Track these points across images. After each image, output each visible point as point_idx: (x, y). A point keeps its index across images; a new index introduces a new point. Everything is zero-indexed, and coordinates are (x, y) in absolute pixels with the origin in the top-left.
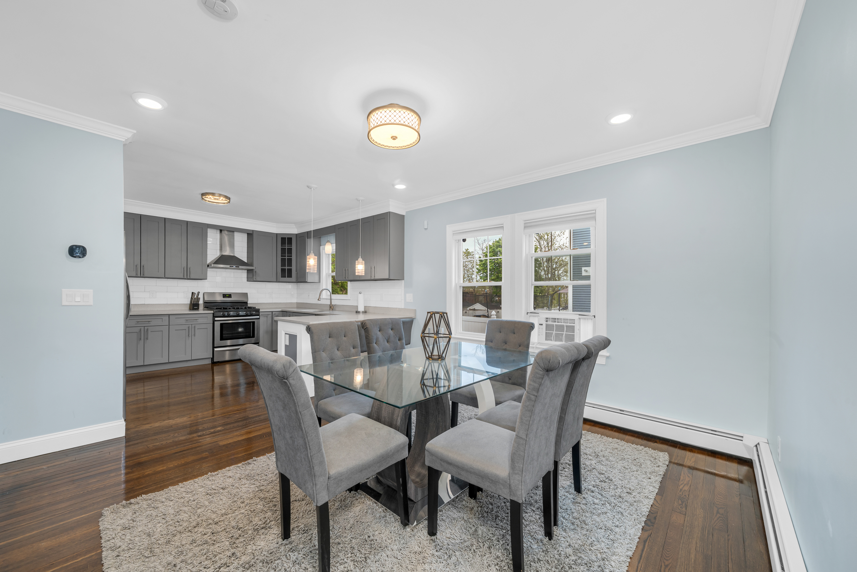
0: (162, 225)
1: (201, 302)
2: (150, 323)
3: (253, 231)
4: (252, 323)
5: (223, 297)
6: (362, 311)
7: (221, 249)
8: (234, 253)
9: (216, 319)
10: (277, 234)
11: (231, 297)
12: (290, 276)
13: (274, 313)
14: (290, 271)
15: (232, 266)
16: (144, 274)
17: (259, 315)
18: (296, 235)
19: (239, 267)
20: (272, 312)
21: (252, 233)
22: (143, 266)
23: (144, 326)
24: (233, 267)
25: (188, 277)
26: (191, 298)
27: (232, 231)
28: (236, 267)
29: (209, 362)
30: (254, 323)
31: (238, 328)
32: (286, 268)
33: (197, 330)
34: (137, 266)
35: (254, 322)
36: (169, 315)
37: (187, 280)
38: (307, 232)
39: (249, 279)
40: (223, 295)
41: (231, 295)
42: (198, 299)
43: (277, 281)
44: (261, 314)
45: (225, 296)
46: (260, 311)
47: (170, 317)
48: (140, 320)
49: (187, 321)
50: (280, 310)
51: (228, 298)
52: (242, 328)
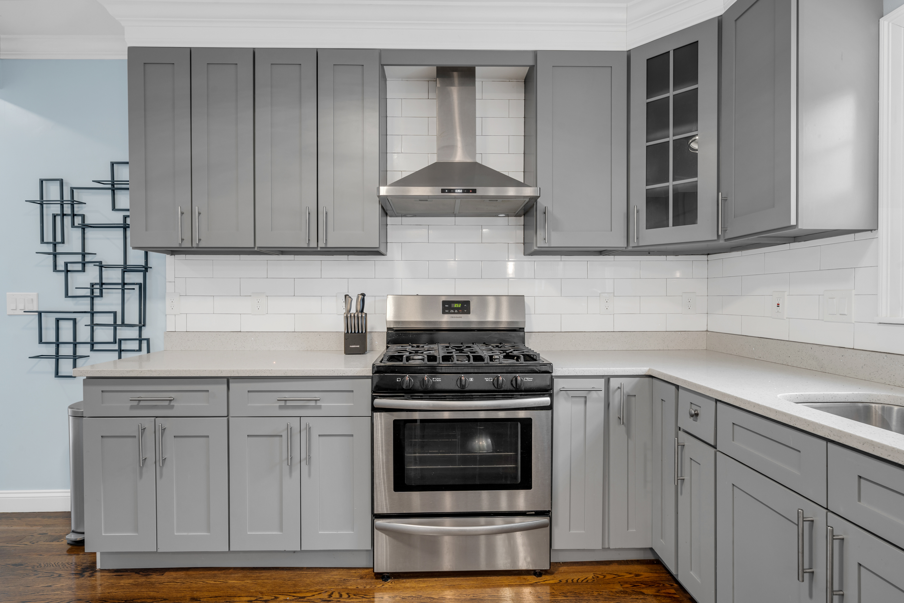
0: (246, 73)
2: (172, 407)
3: (535, 53)
5: (444, 313)
8: (475, 155)
10: (629, 53)
11: (468, 312)
13: (614, 384)
14: (688, 195)
15: (450, 191)
17: (547, 391)
18: (720, 18)
19: (474, 191)
20: (608, 379)
22: (199, 214)
23: (155, 417)
24: (453, 191)
25: (321, 245)
28: (464, 191)
30: (527, 424)
32: (671, 184)
33: (316, 441)
35: (530, 420)
36: (228, 380)
40: (444, 303)
41: (468, 303)
43: (630, 249)
44: (558, 385)
45: (450, 306)
46: (553, 374)
47: (231, 385)
48: (143, 395)
49: (285, 403)
50: (643, 370)
51: (458, 313)
52: (489, 441)
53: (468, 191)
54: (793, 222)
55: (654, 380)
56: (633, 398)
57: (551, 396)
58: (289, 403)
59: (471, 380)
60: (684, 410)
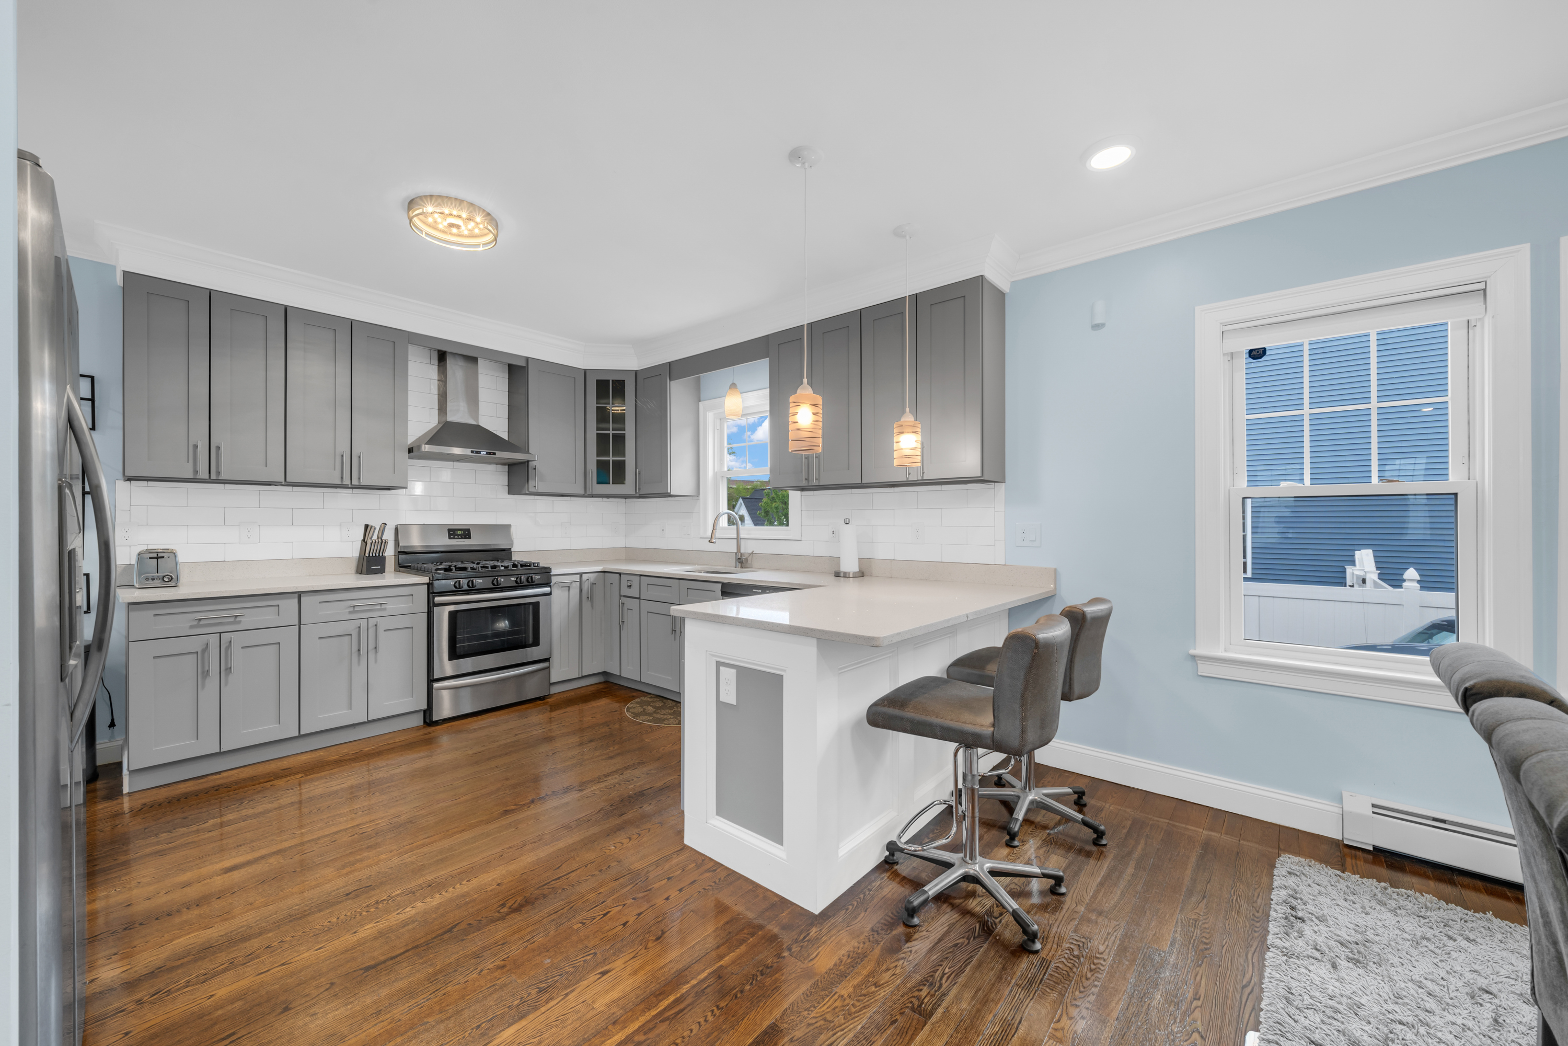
0: (276, 325)
1: (390, 552)
2: (240, 622)
3: (527, 359)
4: (531, 607)
5: (450, 538)
6: (854, 573)
7: (442, 408)
8: (477, 419)
9: (438, 599)
10: (585, 371)
11: (470, 538)
12: (620, 478)
13: (585, 577)
14: (620, 467)
15: (476, 452)
16: (218, 473)
17: (548, 584)
18: (636, 372)
19: (494, 454)
20: (581, 574)
21: (523, 364)
22: (218, 448)
23: (220, 633)
24: (479, 452)
25: (355, 482)
26: (364, 540)
27: (471, 357)
28: (488, 453)
29: (418, 721)
30: (536, 605)
31: (494, 621)
32: (611, 458)
33: (382, 635)
34: (196, 447)
35: (538, 603)
36: (299, 595)
37: (350, 491)
38: (670, 363)
39: (513, 489)
40: (449, 530)
41: (469, 530)
42: (383, 543)
43: (587, 494)
44: (553, 581)
45: (454, 533)
46: (552, 573)
47: (302, 599)
48: (203, 616)
49: (354, 609)
50: (600, 568)
51: (462, 538)
52: (507, 622)
53: (490, 453)
54: (669, 492)
55: (606, 574)
56: (594, 585)
57: (550, 587)
58: (356, 609)
59: (502, 580)
60: (624, 583)
